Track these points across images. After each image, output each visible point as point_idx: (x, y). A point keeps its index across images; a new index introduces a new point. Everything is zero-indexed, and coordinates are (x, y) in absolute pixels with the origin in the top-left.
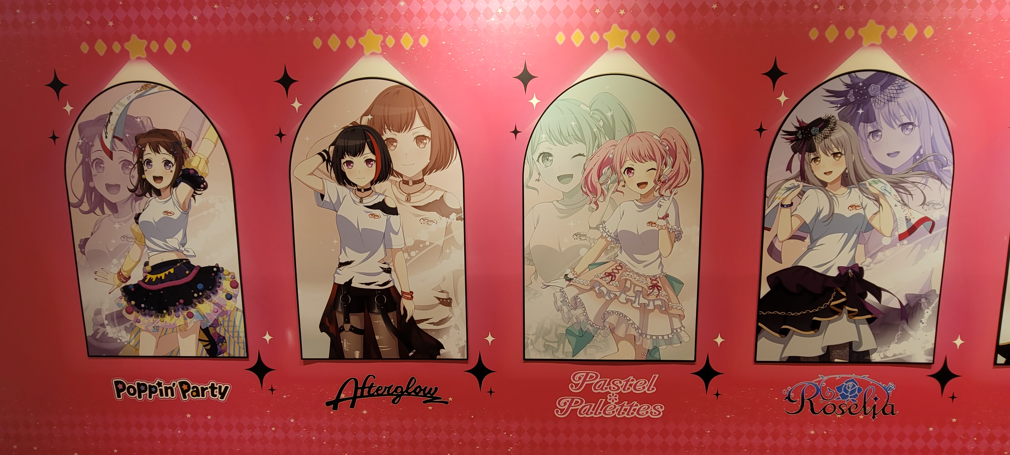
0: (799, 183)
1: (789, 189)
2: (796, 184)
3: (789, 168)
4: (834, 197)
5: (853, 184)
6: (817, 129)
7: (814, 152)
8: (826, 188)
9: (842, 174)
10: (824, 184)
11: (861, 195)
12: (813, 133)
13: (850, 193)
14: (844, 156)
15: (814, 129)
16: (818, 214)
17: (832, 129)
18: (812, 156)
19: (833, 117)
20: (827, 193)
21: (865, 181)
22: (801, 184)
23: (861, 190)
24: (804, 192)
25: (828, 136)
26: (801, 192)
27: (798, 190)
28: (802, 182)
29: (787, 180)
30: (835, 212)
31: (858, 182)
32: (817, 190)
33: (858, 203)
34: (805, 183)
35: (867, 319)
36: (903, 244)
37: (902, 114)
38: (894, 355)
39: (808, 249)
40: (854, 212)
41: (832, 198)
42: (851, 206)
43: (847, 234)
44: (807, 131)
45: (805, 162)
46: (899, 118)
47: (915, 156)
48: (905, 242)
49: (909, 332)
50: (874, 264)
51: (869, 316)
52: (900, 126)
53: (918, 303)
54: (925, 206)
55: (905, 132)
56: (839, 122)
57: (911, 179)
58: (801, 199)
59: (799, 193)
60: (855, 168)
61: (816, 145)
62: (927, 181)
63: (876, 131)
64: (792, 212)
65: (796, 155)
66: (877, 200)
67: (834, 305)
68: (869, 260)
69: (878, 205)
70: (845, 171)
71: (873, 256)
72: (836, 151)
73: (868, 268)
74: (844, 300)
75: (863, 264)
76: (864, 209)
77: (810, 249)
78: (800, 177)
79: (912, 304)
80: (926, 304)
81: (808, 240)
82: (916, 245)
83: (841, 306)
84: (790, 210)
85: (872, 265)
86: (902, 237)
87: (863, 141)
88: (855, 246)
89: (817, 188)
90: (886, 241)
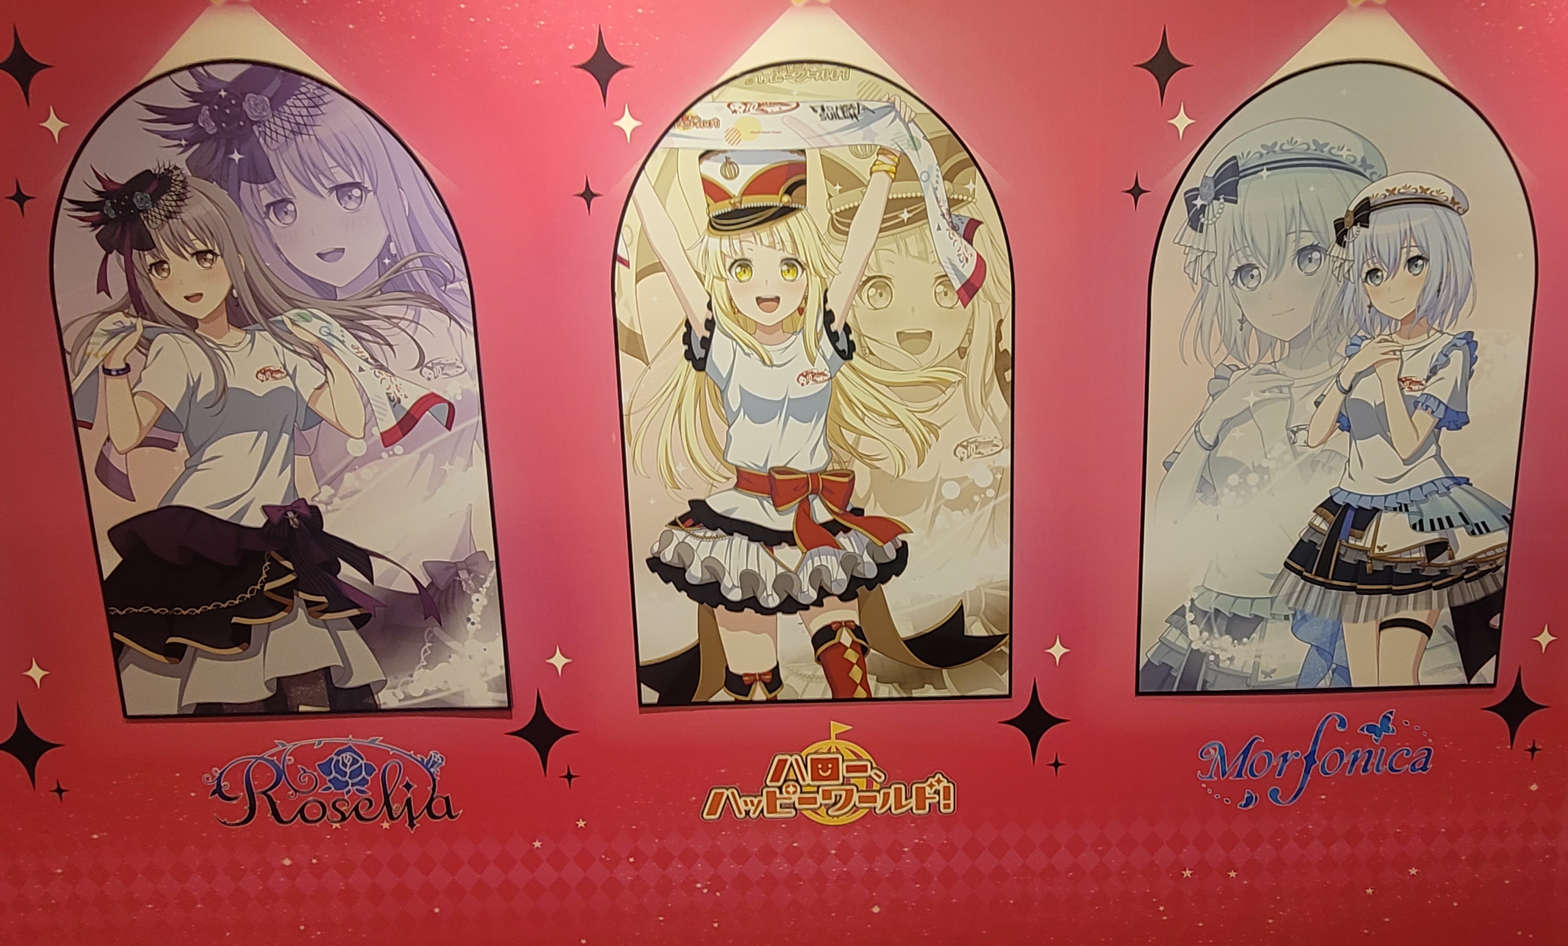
0: (134, 320)
1: (113, 334)
2: (128, 322)
3: (103, 286)
4: (219, 352)
5: (255, 322)
6: (147, 197)
7: (150, 249)
8: (197, 331)
9: (226, 299)
10: (192, 323)
11: (279, 347)
12: (139, 206)
13: (252, 341)
14: (219, 258)
15: (138, 196)
16: (192, 390)
17: (181, 197)
18: (150, 260)
19: (176, 168)
20: (200, 341)
21: (281, 314)
22: (139, 322)
23: (274, 335)
24: (150, 341)
25: (175, 212)
26: (142, 340)
27: (134, 338)
28: (140, 319)
29: (105, 314)
30: (229, 385)
31: (267, 318)
32: (177, 335)
33: (279, 366)
34: (146, 319)
35: (350, 618)
36: (395, 454)
37: (331, 163)
38: (426, 694)
39: (186, 469)
40: (271, 385)
41: (216, 354)
42: (264, 371)
43: (265, 433)
44: (125, 200)
45: (136, 272)
46: (326, 173)
47: (380, 258)
48: (398, 448)
49: (447, 643)
50: (341, 499)
51: (355, 612)
52: (331, 190)
53: (455, 581)
54: (425, 369)
55: (346, 203)
56: (192, 181)
57: (382, 311)
58: (146, 356)
59: (138, 344)
60: (253, 287)
61: (152, 232)
62: (418, 314)
63: (280, 201)
64: (132, 386)
65: (113, 257)
66: (318, 358)
67: (272, 590)
68: (327, 491)
69: (322, 369)
70: (230, 292)
71: (335, 481)
72: (200, 247)
73: (330, 508)
74: (290, 578)
75: (316, 499)
76: (293, 378)
77: (190, 468)
78: (132, 306)
79: (441, 584)
80: (470, 582)
81: (182, 448)
82: (423, 455)
83: (288, 591)
84: (125, 381)
85: (336, 500)
86: (389, 438)
87: (256, 225)
88: (289, 460)
89: (177, 331)
90: (357, 448)
